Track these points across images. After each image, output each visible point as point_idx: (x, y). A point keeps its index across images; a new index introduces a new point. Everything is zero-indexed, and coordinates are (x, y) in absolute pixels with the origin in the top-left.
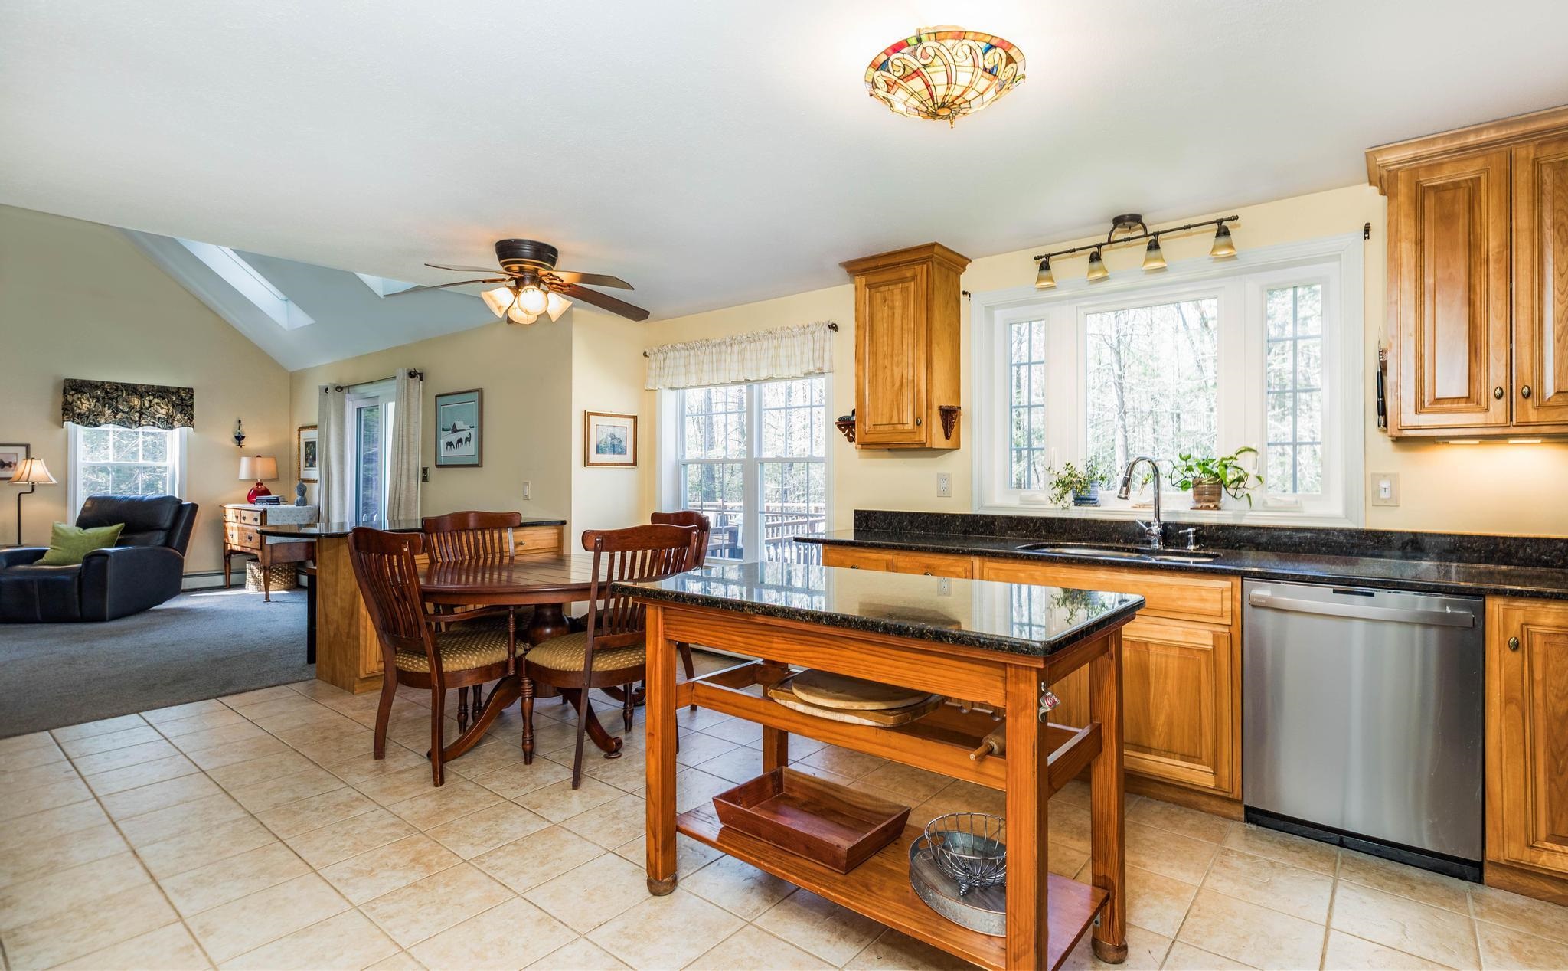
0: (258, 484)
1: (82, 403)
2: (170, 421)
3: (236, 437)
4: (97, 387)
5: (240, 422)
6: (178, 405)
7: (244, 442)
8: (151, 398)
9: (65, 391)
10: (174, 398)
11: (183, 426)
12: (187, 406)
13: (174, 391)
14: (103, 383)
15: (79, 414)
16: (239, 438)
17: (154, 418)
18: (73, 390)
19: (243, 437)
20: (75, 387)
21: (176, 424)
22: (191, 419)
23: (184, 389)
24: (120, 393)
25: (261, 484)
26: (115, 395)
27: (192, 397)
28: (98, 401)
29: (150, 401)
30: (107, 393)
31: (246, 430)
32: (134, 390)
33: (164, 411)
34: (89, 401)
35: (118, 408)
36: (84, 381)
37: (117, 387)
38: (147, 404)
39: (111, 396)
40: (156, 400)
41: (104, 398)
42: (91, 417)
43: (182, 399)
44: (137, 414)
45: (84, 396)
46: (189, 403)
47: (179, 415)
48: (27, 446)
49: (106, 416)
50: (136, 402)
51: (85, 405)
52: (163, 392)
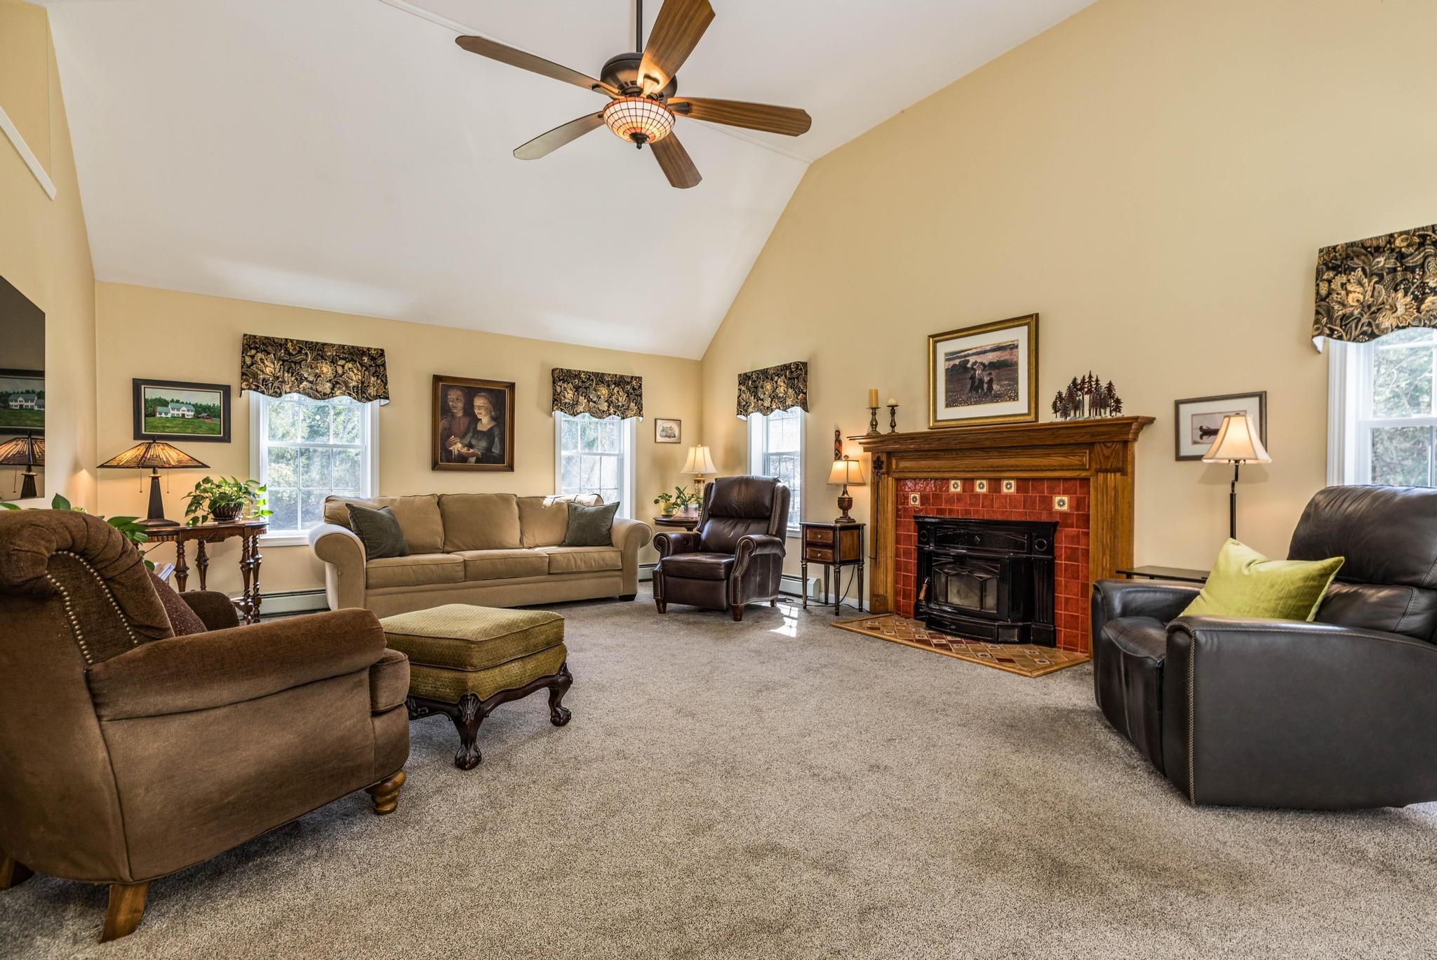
1: (1348, 293)
4: (1378, 250)
9: (1318, 275)
14: (1389, 238)
15: (1344, 317)
18: (1329, 269)
20: (1338, 260)
26: (1419, 258)
28: (1381, 281)
30: (1401, 257)
34: (1360, 284)
36: (1352, 244)
39: (1410, 262)
41: (1394, 270)
42: (1366, 320)
45: (1353, 276)
48: (1262, 396)
49: (1401, 310)
51: (1355, 292)
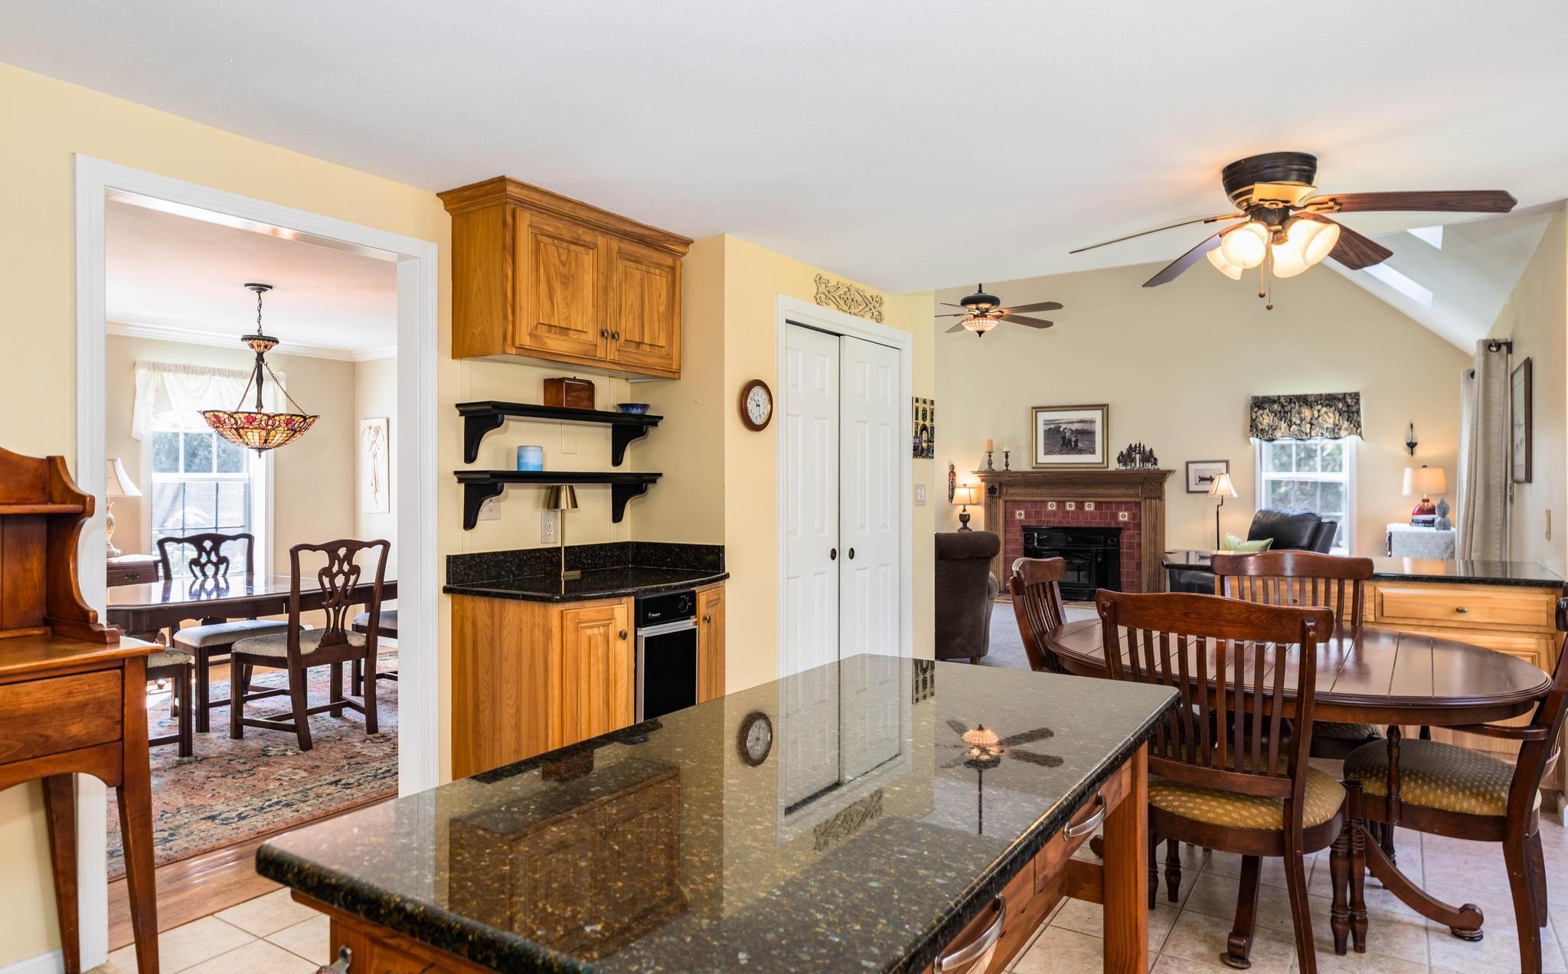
0: (1424, 501)
1: (1263, 419)
2: (1336, 430)
3: (1408, 444)
4: (1274, 402)
5: (1412, 425)
6: (1345, 412)
7: (1417, 449)
8: (1320, 407)
9: (1252, 409)
10: (1340, 405)
11: (1349, 434)
12: (1353, 413)
13: (1341, 397)
14: (1279, 397)
15: (1261, 430)
16: (1412, 446)
17: (1322, 428)
18: (1257, 407)
19: (1416, 444)
20: (1260, 403)
21: (1343, 433)
22: (1358, 425)
23: (1350, 394)
24: (1293, 405)
25: (1428, 501)
26: (1289, 408)
27: (1357, 402)
28: (1276, 415)
29: (1319, 411)
30: (1283, 406)
31: (1419, 437)
32: (1304, 400)
33: (1331, 421)
34: (1268, 415)
35: (1291, 420)
36: (1265, 397)
37: (1291, 399)
38: (1316, 414)
39: (1286, 409)
40: (1324, 409)
41: (1280, 412)
42: (1270, 432)
43: (1348, 406)
44: (1308, 426)
45: (1265, 411)
46: (1354, 409)
47: (1346, 422)
48: (1227, 462)
49: (1283, 430)
50: (1307, 413)
51: (1266, 419)
52: (1329, 400)
